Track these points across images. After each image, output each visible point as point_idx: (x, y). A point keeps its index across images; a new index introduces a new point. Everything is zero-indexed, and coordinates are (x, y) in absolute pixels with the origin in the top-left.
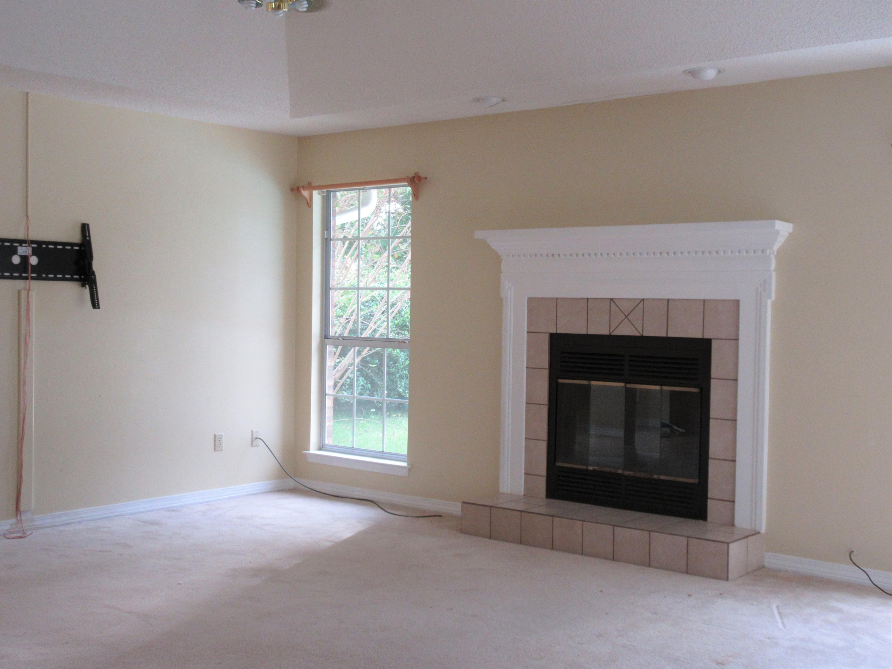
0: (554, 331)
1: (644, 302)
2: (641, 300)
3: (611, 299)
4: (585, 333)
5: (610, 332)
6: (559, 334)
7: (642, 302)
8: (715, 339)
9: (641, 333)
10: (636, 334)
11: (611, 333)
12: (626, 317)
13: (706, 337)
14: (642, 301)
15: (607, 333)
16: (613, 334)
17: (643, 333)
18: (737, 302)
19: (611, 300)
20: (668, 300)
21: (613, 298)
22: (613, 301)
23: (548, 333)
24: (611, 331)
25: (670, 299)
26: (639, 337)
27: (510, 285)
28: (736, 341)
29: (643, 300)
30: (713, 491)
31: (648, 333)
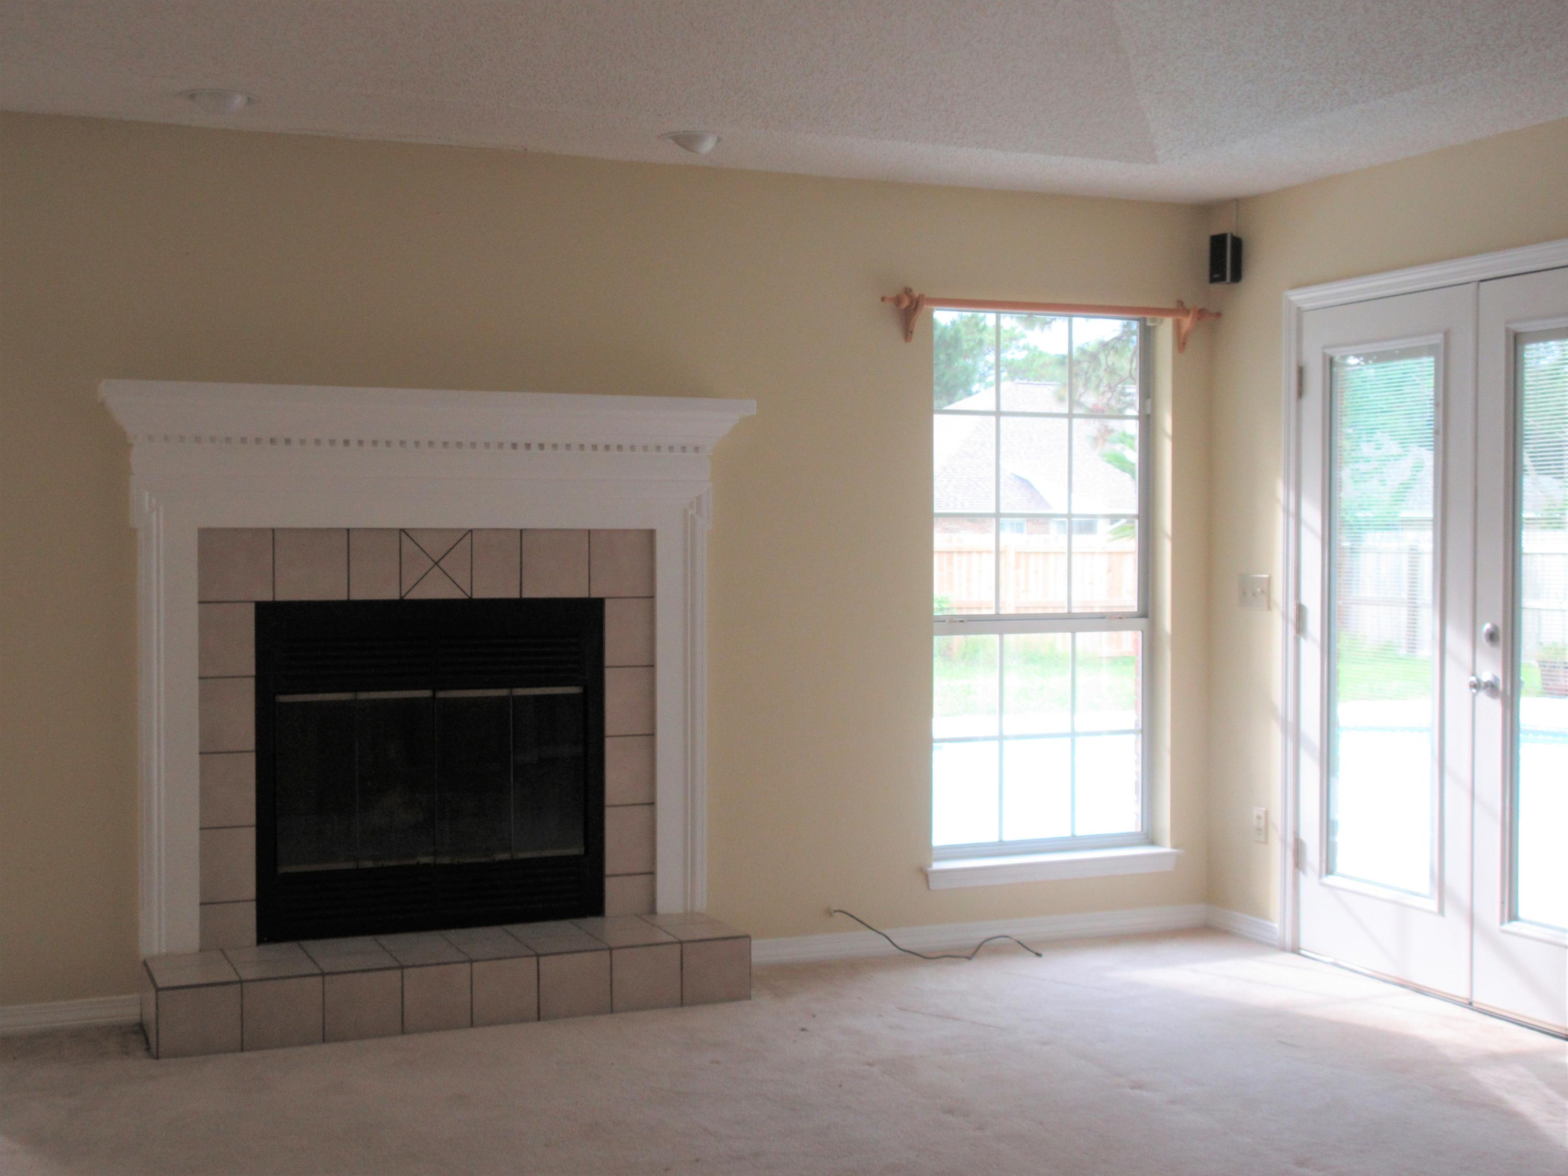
0: (267, 597)
1: (472, 535)
2: (466, 532)
3: (402, 530)
4: (345, 598)
5: (401, 593)
6: (279, 602)
7: (467, 539)
8: (609, 598)
9: (469, 594)
10: (457, 595)
11: (404, 596)
12: (436, 563)
13: (594, 595)
14: (470, 533)
15: (395, 596)
16: (407, 597)
17: (472, 593)
18: (651, 533)
19: (403, 533)
20: (521, 531)
21: (406, 529)
22: (405, 533)
23: (252, 602)
24: (403, 594)
25: (526, 529)
26: (463, 601)
27: (154, 501)
28: (652, 599)
29: (471, 531)
30: (614, 861)
31: (482, 592)
